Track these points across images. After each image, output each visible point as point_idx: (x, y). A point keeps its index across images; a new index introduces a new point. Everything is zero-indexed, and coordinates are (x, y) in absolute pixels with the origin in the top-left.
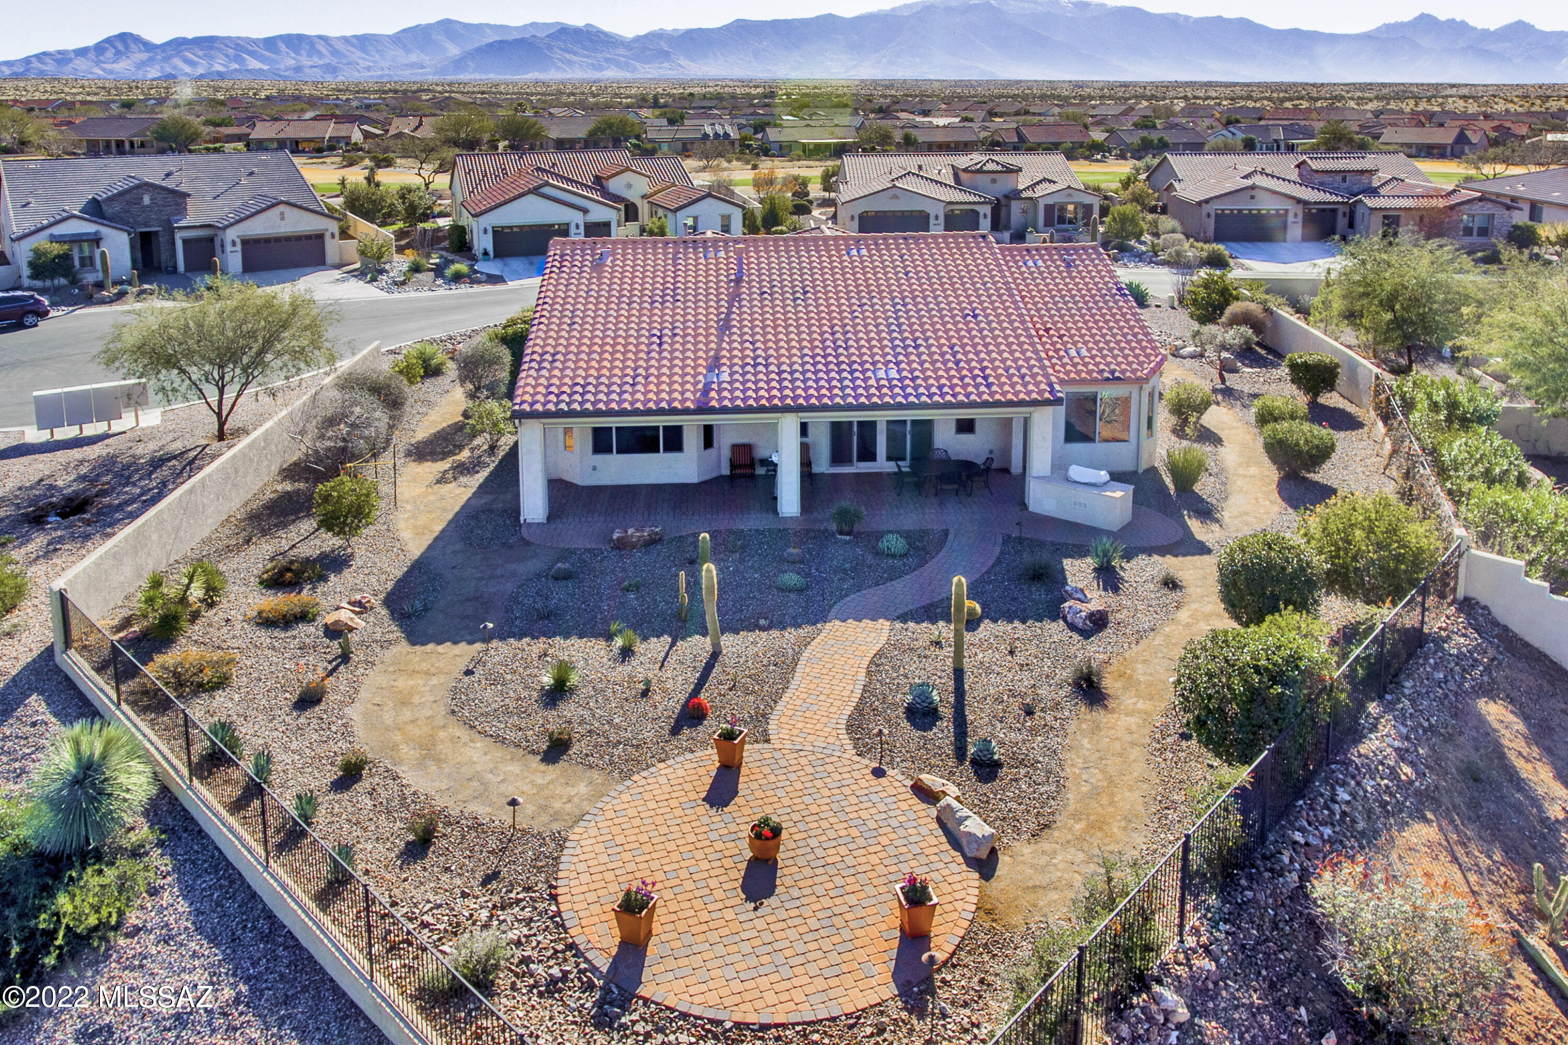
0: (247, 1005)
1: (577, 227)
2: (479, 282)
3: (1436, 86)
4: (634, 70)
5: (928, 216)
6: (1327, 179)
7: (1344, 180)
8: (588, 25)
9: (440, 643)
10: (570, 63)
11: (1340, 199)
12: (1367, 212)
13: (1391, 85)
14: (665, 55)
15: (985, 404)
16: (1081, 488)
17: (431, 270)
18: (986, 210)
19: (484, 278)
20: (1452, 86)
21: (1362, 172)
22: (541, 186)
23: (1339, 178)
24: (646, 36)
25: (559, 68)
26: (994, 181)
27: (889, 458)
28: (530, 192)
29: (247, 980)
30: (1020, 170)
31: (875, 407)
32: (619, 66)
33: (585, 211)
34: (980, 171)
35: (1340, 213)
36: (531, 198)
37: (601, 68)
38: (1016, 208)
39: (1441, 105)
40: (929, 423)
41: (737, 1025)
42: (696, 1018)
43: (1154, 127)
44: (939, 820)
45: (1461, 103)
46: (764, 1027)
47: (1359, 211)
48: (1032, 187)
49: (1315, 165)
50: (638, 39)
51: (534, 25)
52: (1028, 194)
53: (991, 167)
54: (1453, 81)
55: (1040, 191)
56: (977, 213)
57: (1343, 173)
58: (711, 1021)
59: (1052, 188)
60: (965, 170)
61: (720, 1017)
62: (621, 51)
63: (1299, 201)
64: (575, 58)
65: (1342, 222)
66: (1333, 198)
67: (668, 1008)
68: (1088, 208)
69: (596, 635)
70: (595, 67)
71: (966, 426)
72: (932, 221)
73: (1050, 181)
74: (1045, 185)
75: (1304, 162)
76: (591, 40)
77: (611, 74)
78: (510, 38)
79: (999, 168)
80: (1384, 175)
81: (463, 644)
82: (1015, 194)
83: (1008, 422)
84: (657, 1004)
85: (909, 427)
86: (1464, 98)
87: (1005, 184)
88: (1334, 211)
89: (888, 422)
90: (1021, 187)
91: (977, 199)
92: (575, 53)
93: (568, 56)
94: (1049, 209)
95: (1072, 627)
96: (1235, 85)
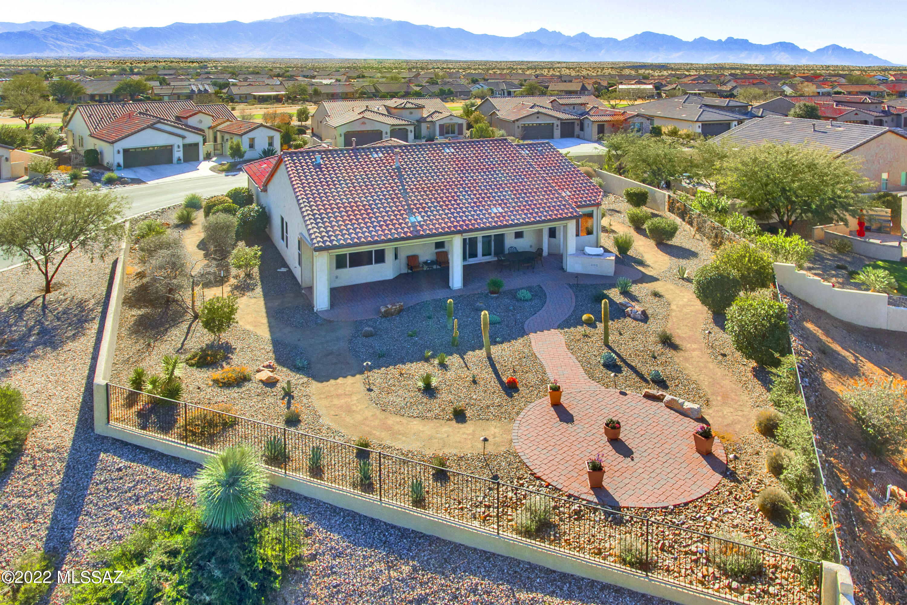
0: (423, 570)
1: (179, 147)
2: (128, 183)
3: (552, 63)
4: (107, 51)
5: (381, 132)
6: (566, 108)
7: (574, 108)
8: (73, 24)
9: (336, 378)
10: (60, 47)
11: (575, 117)
12: (590, 123)
13: (532, 62)
14: (128, 43)
15: (528, 223)
16: (594, 257)
17: (86, 178)
18: (412, 128)
19: (130, 181)
20: (559, 63)
21: (582, 104)
22: (155, 123)
23: (572, 107)
24: (115, 31)
25: (52, 50)
26: (411, 113)
27: (483, 255)
28: (148, 127)
29: (413, 559)
30: (424, 107)
31: (477, 230)
32: (96, 48)
33: (183, 137)
34: (404, 108)
35: (576, 124)
36: (149, 131)
37: (83, 51)
38: (424, 126)
39: (559, 72)
40: (502, 235)
41: (675, 506)
42: (656, 508)
43: (437, 84)
44: (667, 407)
45: (568, 71)
46: (686, 504)
47: (586, 123)
48: (431, 115)
49: (561, 101)
50: (108, 33)
51: (33, 23)
52: (429, 119)
53: (408, 105)
54: (558, 60)
55: (436, 117)
56: (407, 130)
57: (574, 105)
58: (663, 508)
59: (441, 116)
60: (395, 108)
61: (665, 505)
62: (97, 40)
63: (558, 119)
64: (64, 44)
65: (577, 129)
66: (573, 117)
67: (640, 508)
68: (461, 126)
69: (420, 360)
70: (78, 50)
71: (519, 235)
72: (384, 135)
73: (439, 112)
74: (437, 114)
75: (555, 100)
76: (76, 33)
77: (90, 54)
78: (15, 30)
79: (414, 106)
80: (590, 106)
81: (349, 377)
82: (422, 120)
83: (540, 231)
84: (634, 508)
85: (493, 238)
86: (569, 69)
87: (417, 114)
88: (573, 123)
89: (483, 237)
90: (425, 116)
91: (406, 123)
92: (64, 41)
93: (59, 43)
94: (441, 126)
95: (635, 319)
96: (460, 62)
